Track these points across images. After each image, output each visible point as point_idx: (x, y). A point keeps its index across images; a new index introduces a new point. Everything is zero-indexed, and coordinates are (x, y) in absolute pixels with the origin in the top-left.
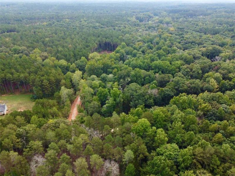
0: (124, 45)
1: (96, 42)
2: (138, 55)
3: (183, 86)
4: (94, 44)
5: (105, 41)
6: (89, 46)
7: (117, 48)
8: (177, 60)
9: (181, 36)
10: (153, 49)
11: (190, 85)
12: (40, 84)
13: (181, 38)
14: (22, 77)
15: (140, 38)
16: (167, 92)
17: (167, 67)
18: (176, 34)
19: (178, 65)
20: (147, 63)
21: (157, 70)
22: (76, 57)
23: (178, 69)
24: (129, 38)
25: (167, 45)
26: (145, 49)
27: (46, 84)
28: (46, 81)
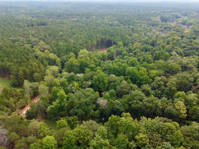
0: (121, 44)
1: (98, 39)
2: (126, 57)
4: (93, 41)
11: (147, 103)
12: (16, 74)
14: (8, 66)
16: (116, 106)
19: (153, 76)
27: (20, 74)
28: (21, 72)
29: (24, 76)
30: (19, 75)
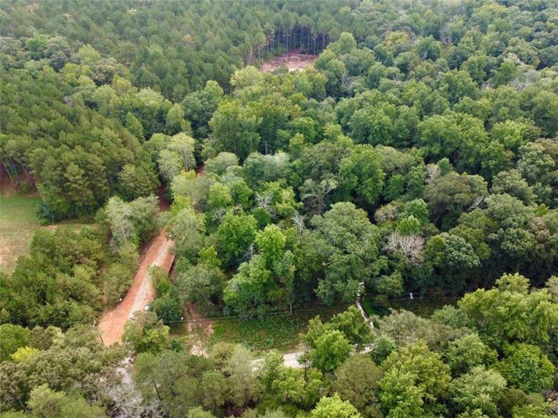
0: (349, 40)
1: (267, 25)
2: (384, 81)
3: (521, 237)
4: (257, 35)
5: (294, 22)
6: (242, 40)
7: (325, 51)
8: (513, 116)
9: (539, 14)
10: (439, 60)
11: (546, 232)
12: (56, 177)
13: (537, 20)
14: (12, 149)
15: (404, 17)
16: (455, 253)
17: (471, 144)
18: (520, 6)
19: (515, 140)
20: (406, 118)
21: (436, 149)
22: (193, 78)
23: (510, 154)
24: (371, 13)
25: (486, 45)
26: (410, 59)
27: (74, 176)
28: (73, 168)
29: (87, 181)
30: (71, 178)
